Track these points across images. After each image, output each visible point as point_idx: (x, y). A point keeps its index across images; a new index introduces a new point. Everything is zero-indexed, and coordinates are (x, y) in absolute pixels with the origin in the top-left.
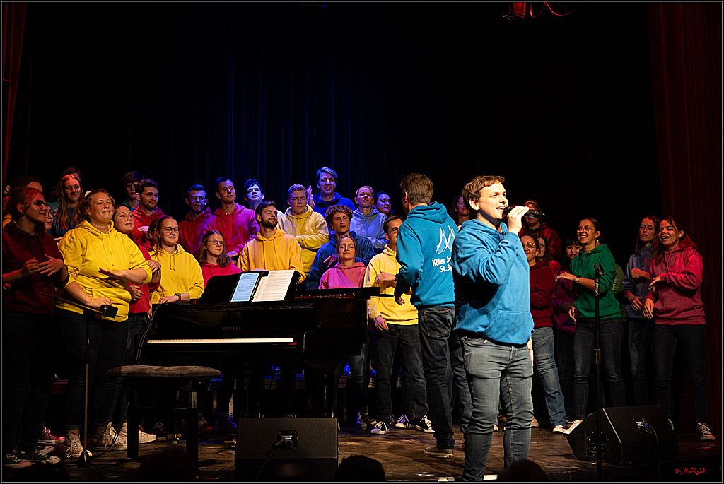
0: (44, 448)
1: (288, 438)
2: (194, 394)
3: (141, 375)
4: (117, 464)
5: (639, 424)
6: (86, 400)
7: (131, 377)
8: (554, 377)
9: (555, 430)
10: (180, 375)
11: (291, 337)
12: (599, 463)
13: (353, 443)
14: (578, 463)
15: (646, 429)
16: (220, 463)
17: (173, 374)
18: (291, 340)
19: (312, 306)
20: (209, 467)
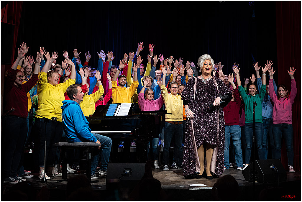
0: (29, 176)
1: (128, 172)
2: (90, 154)
3: (68, 146)
4: (58, 182)
5: (271, 167)
6: (45, 156)
7: (63, 146)
8: (240, 148)
9: (238, 169)
10: (84, 146)
11: (130, 130)
12: (254, 182)
13: (156, 174)
14: (246, 182)
15: (274, 169)
16: (100, 182)
17: (81, 145)
18: (130, 132)
19: (139, 118)
20: (96, 183)
